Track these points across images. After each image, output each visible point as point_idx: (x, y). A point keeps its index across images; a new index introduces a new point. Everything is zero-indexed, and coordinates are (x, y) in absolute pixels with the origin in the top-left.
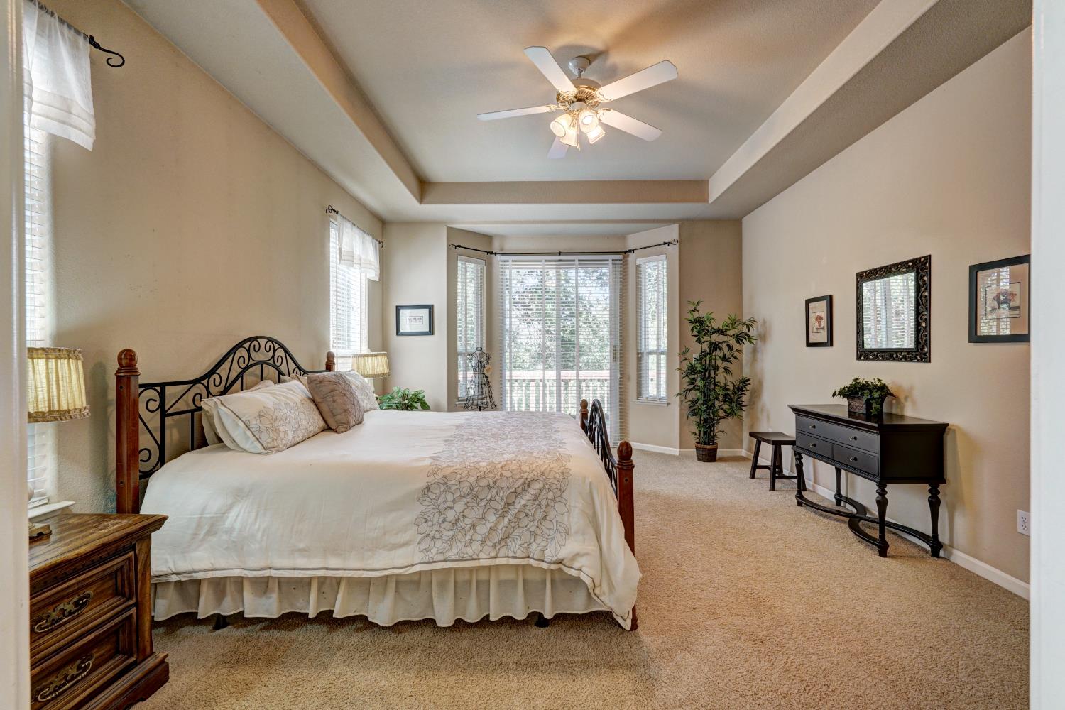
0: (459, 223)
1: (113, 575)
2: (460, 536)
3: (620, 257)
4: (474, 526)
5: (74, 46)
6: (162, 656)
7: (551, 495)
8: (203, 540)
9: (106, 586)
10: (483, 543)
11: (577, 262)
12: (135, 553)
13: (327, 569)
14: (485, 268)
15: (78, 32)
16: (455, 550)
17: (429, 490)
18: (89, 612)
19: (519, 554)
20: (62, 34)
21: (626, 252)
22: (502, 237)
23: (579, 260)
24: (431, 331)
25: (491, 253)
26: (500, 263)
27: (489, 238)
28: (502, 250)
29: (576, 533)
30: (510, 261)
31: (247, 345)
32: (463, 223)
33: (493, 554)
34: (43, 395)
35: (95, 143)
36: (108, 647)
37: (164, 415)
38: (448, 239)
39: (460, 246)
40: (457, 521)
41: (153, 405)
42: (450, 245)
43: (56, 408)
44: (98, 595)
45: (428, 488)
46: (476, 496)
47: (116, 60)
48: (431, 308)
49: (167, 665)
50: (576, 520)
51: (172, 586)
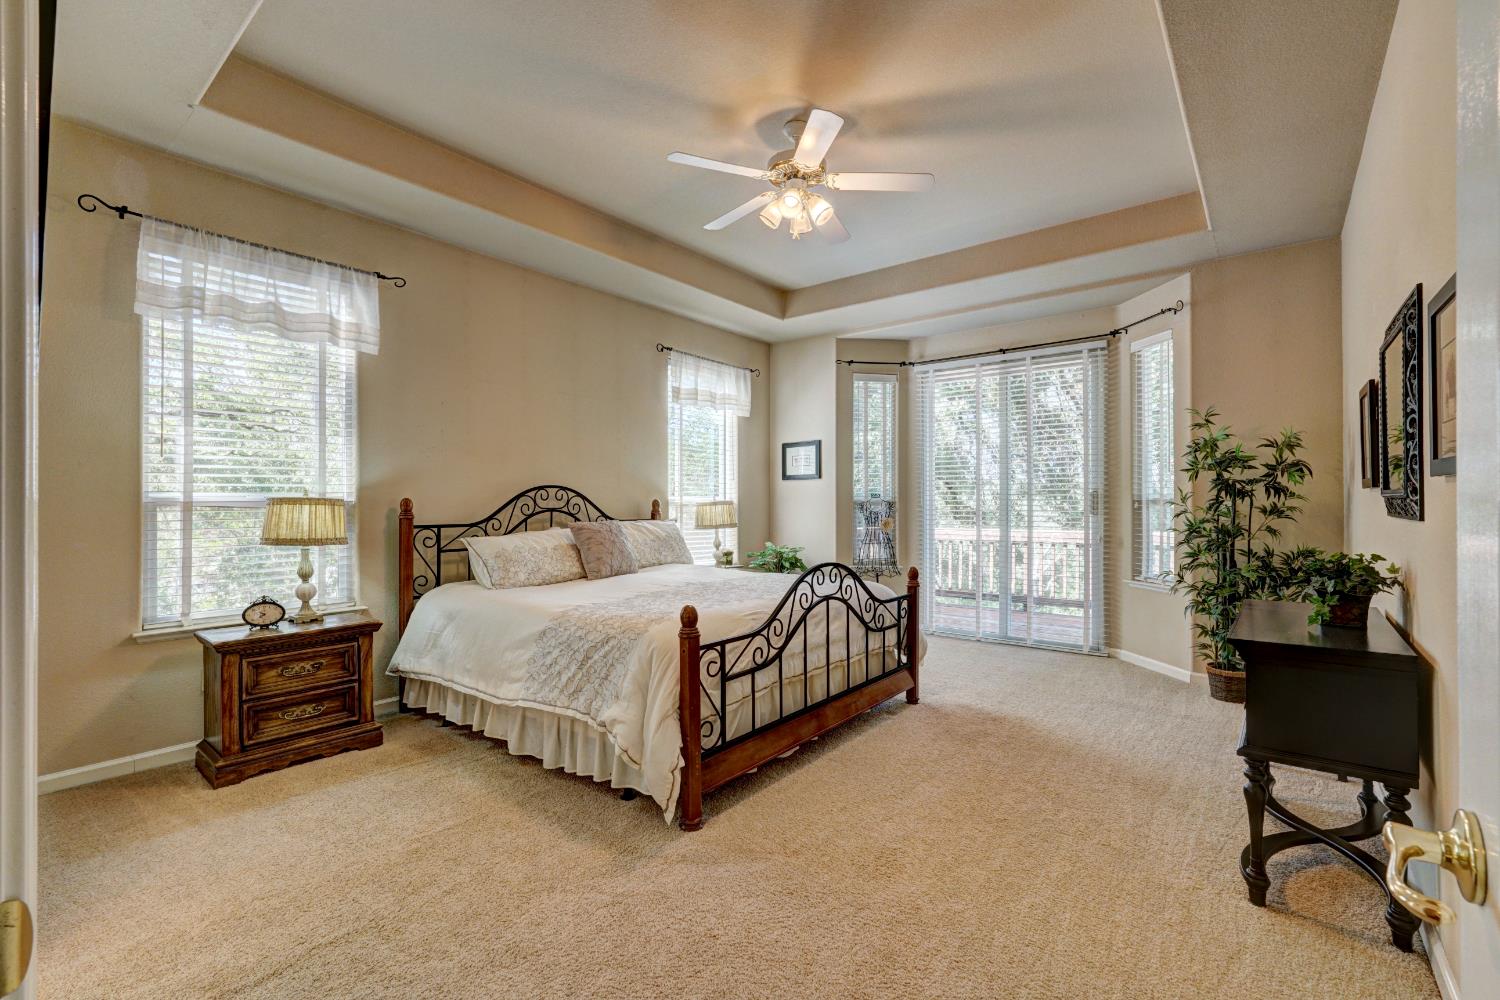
0: (854, 330)
1: (342, 655)
2: (549, 681)
3: (1103, 343)
4: (559, 673)
5: (367, 284)
6: (378, 725)
7: (617, 655)
8: (429, 651)
9: (337, 661)
10: (562, 691)
11: (1028, 361)
12: (359, 646)
13: (477, 690)
14: (898, 385)
15: (368, 273)
16: (542, 694)
17: (544, 635)
18: (322, 674)
19: (582, 709)
20: (358, 280)
21: (1114, 333)
22: (923, 339)
23: (1033, 358)
24: (819, 475)
25: (904, 364)
26: (920, 376)
27: (904, 343)
28: (922, 357)
29: (624, 698)
30: (933, 371)
31: (532, 494)
32: (861, 329)
33: (566, 705)
34: (306, 528)
35: (380, 350)
36: (338, 704)
37: (440, 551)
38: (838, 354)
39: (852, 362)
40: (550, 666)
41: (430, 543)
42: (838, 362)
43: (314, 536)
44: (330, 666)
45: (544, 633)
46: (569, 646)
47: (400, 282)
48: (819, 444)
49: (382, 733)
50: (627, 686)
51: (418, 684)
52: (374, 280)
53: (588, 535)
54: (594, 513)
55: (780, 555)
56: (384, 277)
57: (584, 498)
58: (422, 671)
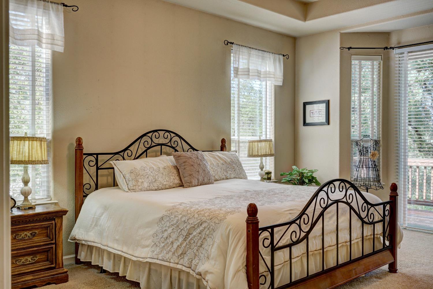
0: (352, 27)
1: (46, 228)
2: (166, 247)
4: (172, 243)
5: (57, 10)
6: (66, 270)
7: (207, 233)
8: (93, 228)
9: (43, 232)
10: (174, 253)
12: (55, 223)
13: (122, 252)
14: (382, 62)
15: (58, 4)
16: (162, 254)
17: (162, 219)
18: (36, 239)
19: (186, 265)
20: (52, 8)
22: (399, 31)
24: (328, 122)
25: (386, 48)
26: (397, 56)
27: (386, 35)
28: (399, 43)
29: (212, 259)
30: (406, 53)
31: (150, 135)
32: (356, 26)
33: (176, 261)
34: (27, 154)
35: (65, 49)
36: (44, 257)
37: (98, 169)
38: (341, 43)
39: (351, 48)
40: (167, 238)
41: (92, 164)
42: (342, 48)
43: (31, 159)
44: (39, 234)
45: (162, 218)
46: (178, 226)
47: (75, 9)
48: (328, 103)
49: (68, 275)
50: (214, 251)
51: (86, 247)
52: (61, 8)
53: (184, 160)
54: (186, 147)
55: (302, 174)
56: (66, 6)
57: (180, 137)
58: (89, 240)
